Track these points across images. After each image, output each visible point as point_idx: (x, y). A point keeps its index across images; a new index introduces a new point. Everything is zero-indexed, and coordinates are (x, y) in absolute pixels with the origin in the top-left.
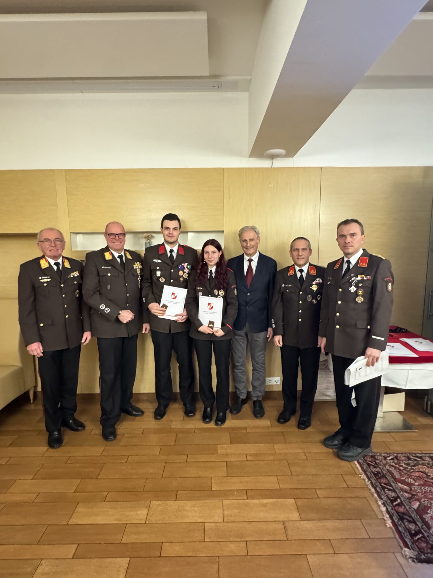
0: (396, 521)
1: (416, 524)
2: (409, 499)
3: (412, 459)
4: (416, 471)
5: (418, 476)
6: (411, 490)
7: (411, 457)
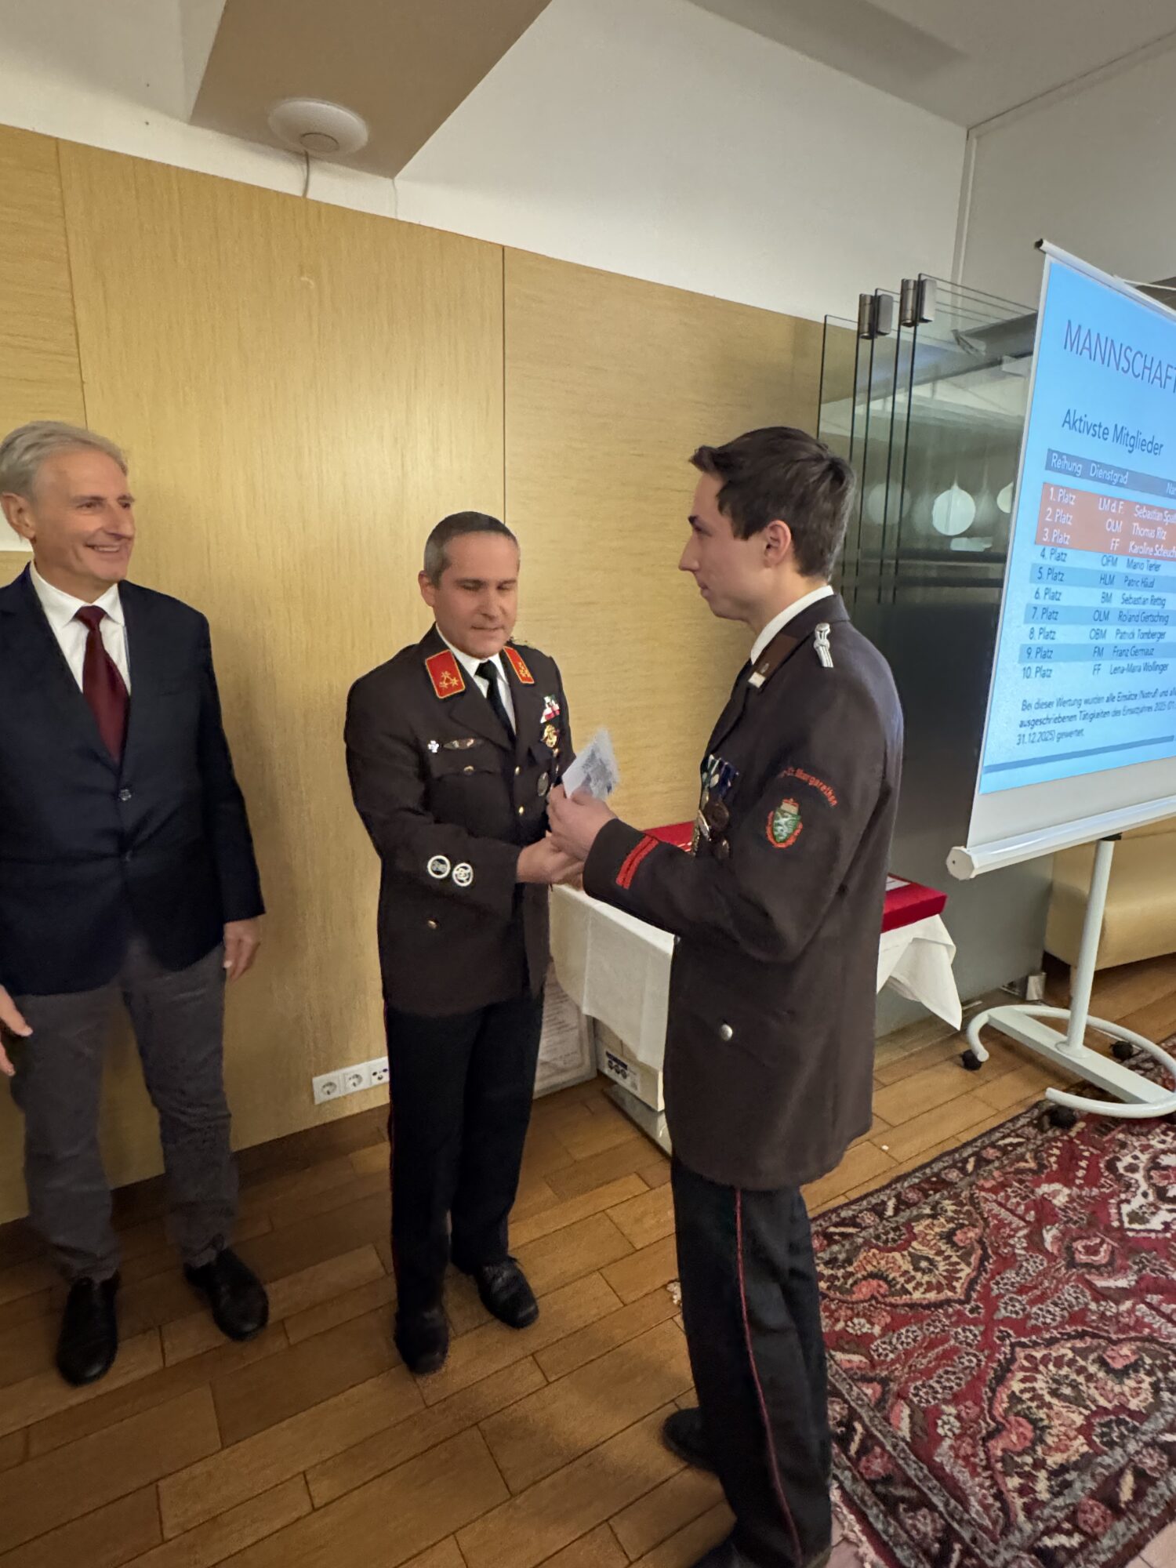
0: (879, 1526)
1: (933, 1508)
2: (880, 1404)
3: (837, 1237)
4: (861, 1280)
5: (868, 1296)
6: (873, 1365)
7: (832, 1229)
